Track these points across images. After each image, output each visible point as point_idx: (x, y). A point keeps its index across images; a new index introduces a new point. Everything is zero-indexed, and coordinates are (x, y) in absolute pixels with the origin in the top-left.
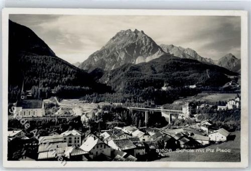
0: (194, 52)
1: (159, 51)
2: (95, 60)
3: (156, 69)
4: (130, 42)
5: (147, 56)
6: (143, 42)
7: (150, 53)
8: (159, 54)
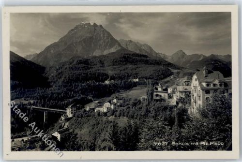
0: (150, 47)
1: (116, 46)
2: (52, 51)
3: (105, 63)
4: (89, 35)
5: (105, 50)
6: (102, 36)
7: (108, 47)
8: (116, 48)
